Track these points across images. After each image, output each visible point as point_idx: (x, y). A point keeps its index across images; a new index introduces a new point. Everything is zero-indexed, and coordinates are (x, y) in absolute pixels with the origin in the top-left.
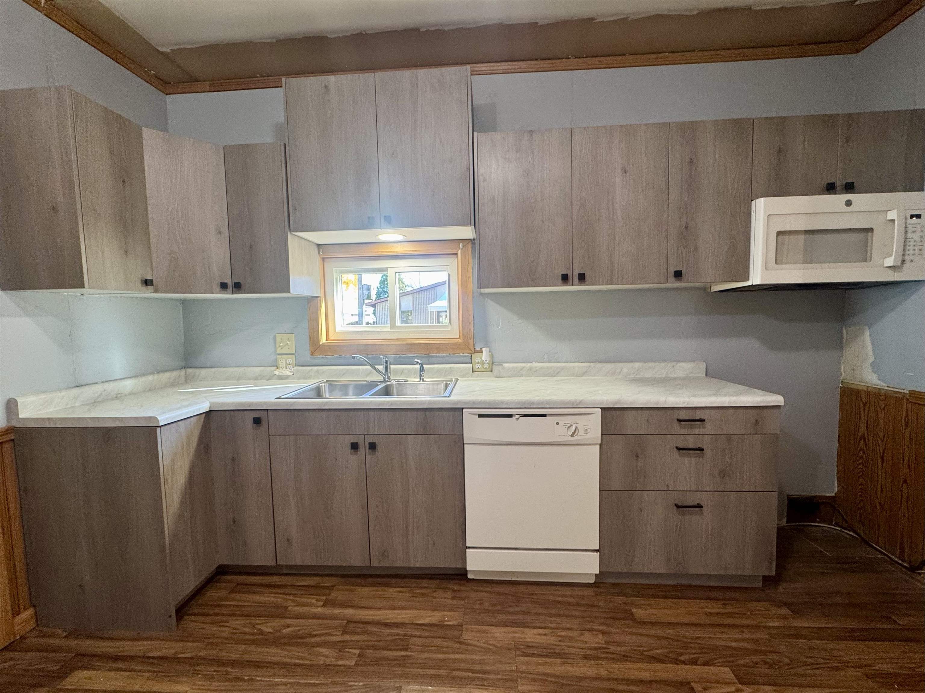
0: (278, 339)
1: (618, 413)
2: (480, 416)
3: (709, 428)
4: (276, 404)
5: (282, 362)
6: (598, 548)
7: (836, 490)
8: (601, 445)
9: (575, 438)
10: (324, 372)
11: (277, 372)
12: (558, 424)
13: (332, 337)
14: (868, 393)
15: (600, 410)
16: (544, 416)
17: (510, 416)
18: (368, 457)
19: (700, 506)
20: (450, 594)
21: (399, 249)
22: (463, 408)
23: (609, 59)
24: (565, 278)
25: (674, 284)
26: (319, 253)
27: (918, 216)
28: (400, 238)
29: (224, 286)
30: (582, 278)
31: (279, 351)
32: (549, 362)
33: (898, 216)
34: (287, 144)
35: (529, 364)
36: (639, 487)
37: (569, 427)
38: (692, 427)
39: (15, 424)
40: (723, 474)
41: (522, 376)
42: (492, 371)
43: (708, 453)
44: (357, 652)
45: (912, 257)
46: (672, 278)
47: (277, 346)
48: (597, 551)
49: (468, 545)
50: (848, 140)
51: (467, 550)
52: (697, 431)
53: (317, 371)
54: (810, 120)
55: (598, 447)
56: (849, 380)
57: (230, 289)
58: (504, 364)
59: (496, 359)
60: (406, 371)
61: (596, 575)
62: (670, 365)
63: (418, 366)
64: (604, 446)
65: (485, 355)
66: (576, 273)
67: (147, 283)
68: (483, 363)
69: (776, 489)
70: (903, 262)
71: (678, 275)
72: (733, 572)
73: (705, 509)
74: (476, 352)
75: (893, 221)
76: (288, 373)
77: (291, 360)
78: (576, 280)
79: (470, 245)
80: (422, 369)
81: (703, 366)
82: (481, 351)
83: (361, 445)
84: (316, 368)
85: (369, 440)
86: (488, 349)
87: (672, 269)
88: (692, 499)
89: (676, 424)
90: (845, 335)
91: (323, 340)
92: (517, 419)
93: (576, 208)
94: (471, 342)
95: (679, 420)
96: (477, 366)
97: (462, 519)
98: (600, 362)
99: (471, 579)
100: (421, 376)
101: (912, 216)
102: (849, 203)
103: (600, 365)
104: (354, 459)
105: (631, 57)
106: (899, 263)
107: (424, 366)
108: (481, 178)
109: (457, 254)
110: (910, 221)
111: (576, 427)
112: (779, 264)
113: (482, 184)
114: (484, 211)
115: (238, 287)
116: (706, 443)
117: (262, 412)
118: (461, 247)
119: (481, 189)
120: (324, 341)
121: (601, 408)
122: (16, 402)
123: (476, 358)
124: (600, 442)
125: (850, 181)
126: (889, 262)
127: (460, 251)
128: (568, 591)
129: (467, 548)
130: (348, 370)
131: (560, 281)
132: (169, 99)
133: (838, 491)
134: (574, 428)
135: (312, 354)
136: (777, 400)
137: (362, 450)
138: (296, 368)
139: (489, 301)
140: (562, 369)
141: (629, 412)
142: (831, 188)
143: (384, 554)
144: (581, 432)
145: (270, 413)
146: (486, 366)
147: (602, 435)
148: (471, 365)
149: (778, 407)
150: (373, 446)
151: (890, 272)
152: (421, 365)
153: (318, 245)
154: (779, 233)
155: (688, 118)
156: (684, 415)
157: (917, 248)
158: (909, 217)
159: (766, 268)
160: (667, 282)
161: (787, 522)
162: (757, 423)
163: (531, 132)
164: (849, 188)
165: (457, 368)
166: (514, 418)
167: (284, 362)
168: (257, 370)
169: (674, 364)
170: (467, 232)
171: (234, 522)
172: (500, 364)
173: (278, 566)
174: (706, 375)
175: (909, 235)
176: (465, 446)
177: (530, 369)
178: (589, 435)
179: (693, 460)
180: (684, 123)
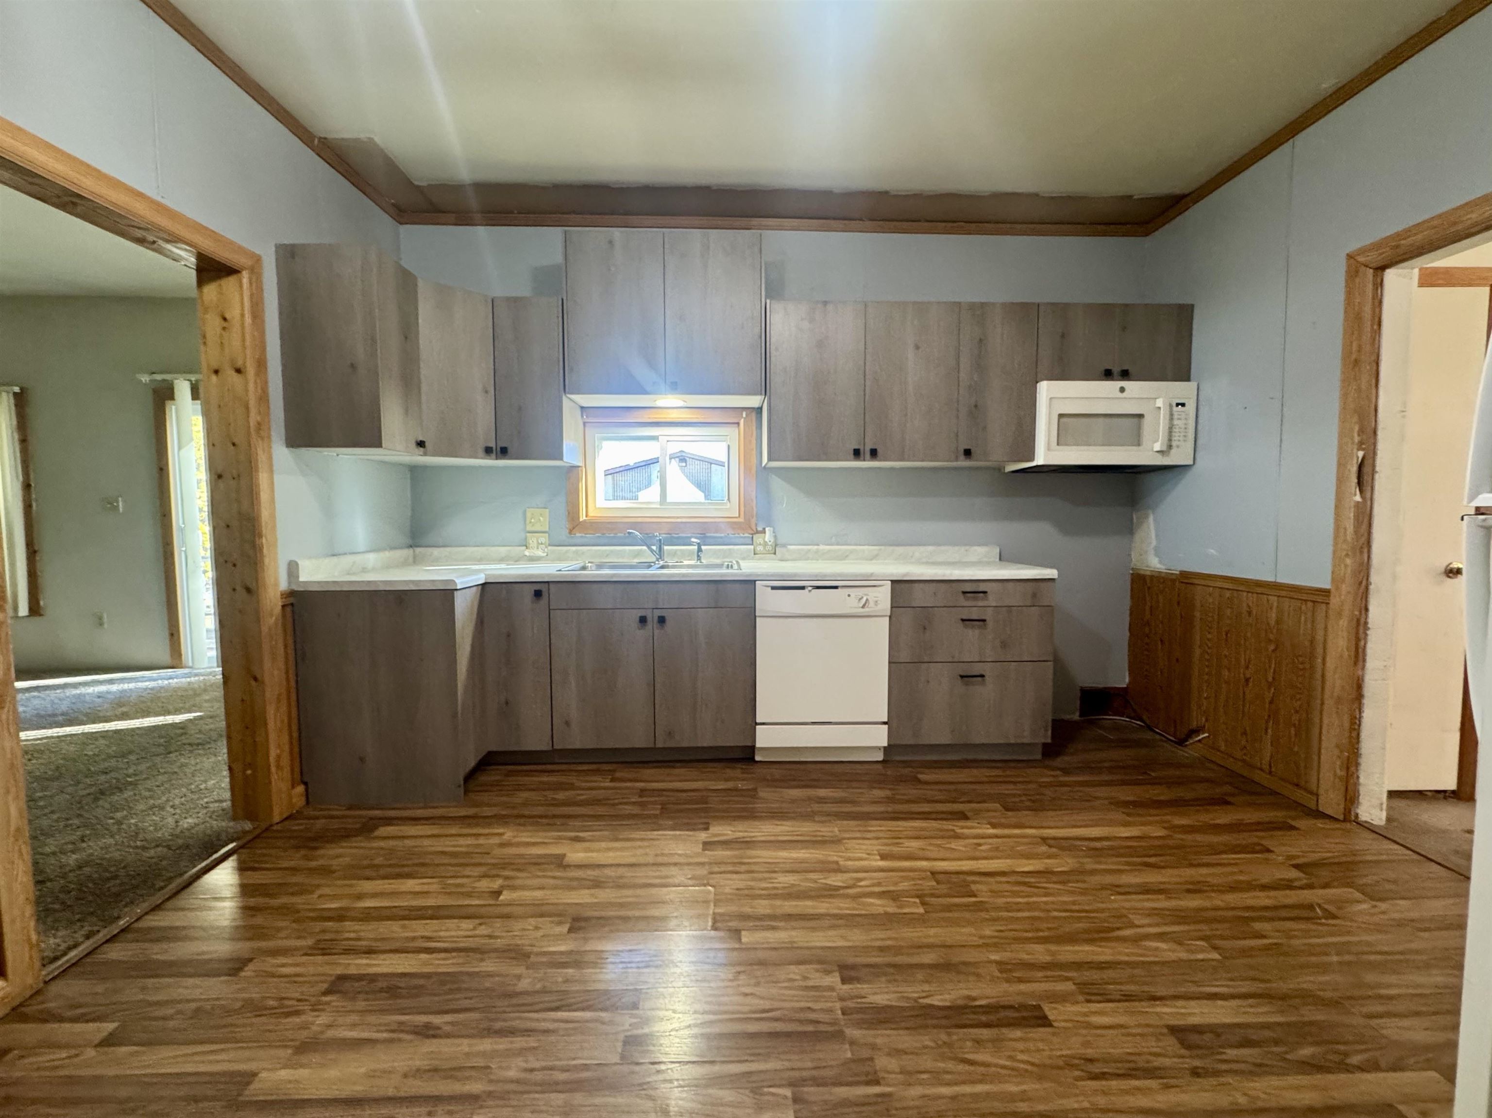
0: (529, 515)
1: (907, 585)
2: (773, 588)
3: (992, 601)
4: (558, 576)
5: (532, 540)
6: (886, 720)
7: (1127, 680)
8: (890, 617)
9: (866, 610)
10: (583, 553)
11: (527, 553)
12: (849, 596)
13: (591, 514)
14: (1152, 577)
15: (890, 582)
16: (836, 587)
17: (803, 588)
18: (656, 632)
19: (982, 676)
20: (739, 771)
21: (674, 416)
22: (755, 581)
23: (905, 225)
24: (857, 453)
25: (964, 463)
26: (582, 416)
27: (1183, 405)
28: (681, 404)
29: (488, 451)
30: (874, 453)
31: (529, 528)
32: (838, 544)
33: (1164, 403)
34: (565, 299)
35: (816, 547)
36: (926, 659)
37: (860, 599)
38: (975, 599)
39: (295, 588)
40: (1004, 645)
41: (807, 559)
42: (775, 554)
43: (990, 624)
44: (659, 807)
45: (1178, 443)
46: (962, 457)
47: (528, 522)
48: (885, 723)
49: (758, 721)
50: (1124, 329)
51: (758, 727)
52: (980, 603)
53: (576, 552)
54: (1090, 307)
55: (887, 619)
56: (1139, 565)
57: (494, 455)
58: (789, 547)
59: (779, 542)
60: (678, 553)
61: (885, 747)
62: (963, 549)
63: (696, 547)
64: (893, 619)
65: (768, 536)
66: (868, 449)
67: (421, 444)
68: (766, 544)
69: (1051, 658)
70: (1170, 447)
71: (968, 453)
72: (1012, 741)
73: (987, 678)
74: (758, 532)
75: (1159, 408)
76: (540, 553)
77: (544, 539)
78: (868, 455)
79: (754, 415)
80: (700, 550)
81: (997, 550)
82: (764, 532)
83: (649, 619)
84: (574, 548)
85: (658, 613)
86: (772, 529)
87: (962, 447)
88: (977, 669)
89: (962, 596)
90: (1135, 520)
91: (582, 518)
92: (810, 591)
93: (868, 383)
94: (753, 521)
95: (964, 593)
96: (760, 548)
97: (752, 696)
98: (891, 545)
99: (760, 762)
100: (698, 556)
101: (1178, 405)
102: (1122, 390)
103: (891, 548)
104: (642, 634)
105: (926, 224)
106: (1164, 448)
107: (703, 547)
108: (773, 347)
109: (738, 424)
110: (1175, 409)
111: (867, 600)
112: (1062, 445)
113: (773, 353)
114: (776, 379)
115: (504, 452)
116: (988, 615)
117: (542, 585)
118: (744, 415)
119: (773, 359)
120: (584, 518)
121: (892, 581)
122: (297, 564)
123: (758, 539)
124: (889, 613)
125: (1125, 368)
126: (1157, 447)
127: (742, 420)
128: (858, 766)
129: (757, 724)
130: (612, 551)
131: (852, 456)
132: (405, 229)
133: (1130, 683)
134: (865, 599)
135: (570, 532)
136: (1052, 573)
137: (649, 626)
138: (550, 548)
139: (773, 476)
140: (852, 552)
141: (916, 585)
142: (1108, 375)
143: (670, 734)
144: (872, 604)
145: (551, 586)
146: (769, 548)
147: (892, 607)
148: (752, 547)
149: (1053, 580)
150: (662, 620)
151: (1159, 456)
152: (699, 545)
153: (582, 408)
154: (1061, 416)
155: (976, 299)
156: (968, 588)
157: (1182, 434)
158: (1174, 405)
159: (1049, 448)
160: (957, 459)
161: (1080, 716)
162: (1034, 595)
163: (825, 303)
164: (1125, 375)
165: (738, 550)
166: (806, 590)
167: (535, 541)
168: (503, 550)
169: (967, 548)
170: (754, 401)
171: (507, 703)
172: (784, 546)
173: (554, 751)
174: (1000, 559)
175: (1176, 422)
176: (758, 619)
177: (817, 552)
178: (879, 607)
179: (977, 632)
180: (974, 303)
